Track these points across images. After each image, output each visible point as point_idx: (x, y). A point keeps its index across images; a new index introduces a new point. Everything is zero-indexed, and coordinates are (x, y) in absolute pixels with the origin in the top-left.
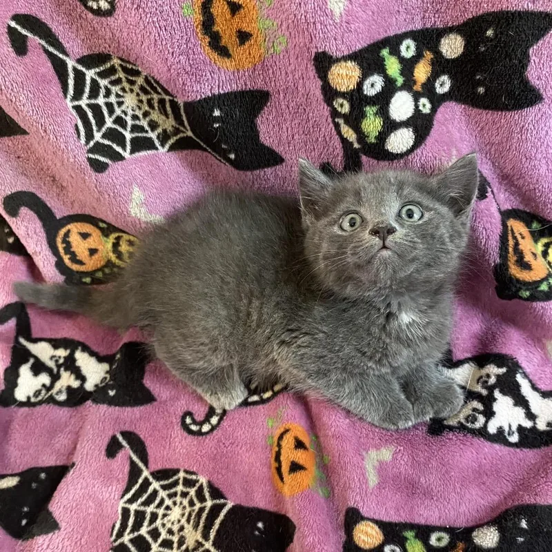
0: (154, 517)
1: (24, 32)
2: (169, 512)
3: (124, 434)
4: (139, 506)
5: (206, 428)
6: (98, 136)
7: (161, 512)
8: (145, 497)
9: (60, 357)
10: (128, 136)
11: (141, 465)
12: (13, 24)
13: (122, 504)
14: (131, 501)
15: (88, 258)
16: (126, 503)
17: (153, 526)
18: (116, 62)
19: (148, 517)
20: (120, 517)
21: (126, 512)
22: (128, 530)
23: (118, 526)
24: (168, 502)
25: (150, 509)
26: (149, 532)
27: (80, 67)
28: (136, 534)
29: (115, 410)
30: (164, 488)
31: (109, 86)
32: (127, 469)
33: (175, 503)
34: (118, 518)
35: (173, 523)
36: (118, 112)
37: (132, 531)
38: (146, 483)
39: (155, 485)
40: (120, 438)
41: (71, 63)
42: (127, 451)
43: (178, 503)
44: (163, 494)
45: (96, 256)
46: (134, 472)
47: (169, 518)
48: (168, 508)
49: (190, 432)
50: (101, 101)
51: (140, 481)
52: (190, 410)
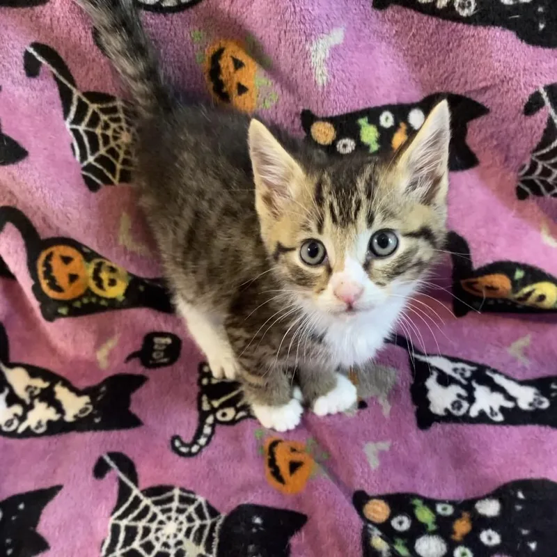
0: (147, 531)
1: (40, 59)
2: (163, 526)
3: (112, 455)
4: (130, 521)
5: (195, 449)
6: (91, 159)
7: (154, 526)
8: (136, 513)
9: (36, 388)
10: (119, 167)
11: (131, 484)
12: (31, 50)
13: (112, 520)
14: (121, 518)
15: (67, 284)
16: (116, 519)
17: (146, 539)
18: (119, 103)
19: (140, 531)
20: (110, 533)
21: (115, 529)
22: (120, 545)
23: (108, 542)
24: (161, 517)
25: (141, 524)
26: (142, 546)
27: (84, 100)
28: (128, 548)
29: (100, 435)
30: (156, 503)
31: (109, 122)
32: (116, 488)
33: (169, 518)
34: (108, 535)
35: (168, 537)
36: (112, 144)
37: (124, 546)
38: (137, 501)
39: (146, 501)
40: (107, 459)
41: (76, 94)
42: (115, 472)
43: (173, 518)
44: (155, 509)
45: (76, 283)
46: (124, 492)
47: (163, 532)
48: (161, 522)
49: (181, 454)
50: (98, 131)
51: (131, 499)
52: (178, 433)
